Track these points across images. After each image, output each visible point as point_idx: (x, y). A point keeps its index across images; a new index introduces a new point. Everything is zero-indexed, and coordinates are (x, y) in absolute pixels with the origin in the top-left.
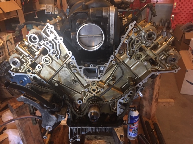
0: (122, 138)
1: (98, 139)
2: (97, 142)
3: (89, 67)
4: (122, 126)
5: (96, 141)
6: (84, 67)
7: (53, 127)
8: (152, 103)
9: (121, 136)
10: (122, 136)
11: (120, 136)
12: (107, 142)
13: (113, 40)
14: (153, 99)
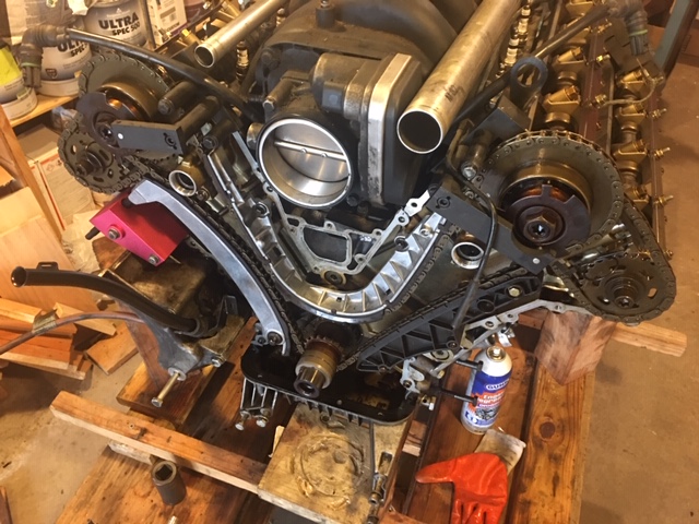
0: (385, 462)
1: (328, 427)
2: (322, 437)
3: (322, 225)
4: (401, 424)
5: (321, 430)
6: (306, 224)
7: (187, 374)
8: (583, 341)
9: (384, 456)
10: (390, 456)
11: (383, 454)
12: (353, 446)
13: (378, 195)
14: (589, 330)
